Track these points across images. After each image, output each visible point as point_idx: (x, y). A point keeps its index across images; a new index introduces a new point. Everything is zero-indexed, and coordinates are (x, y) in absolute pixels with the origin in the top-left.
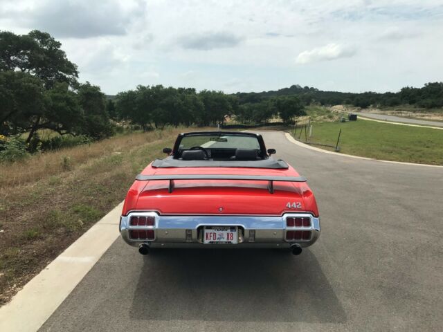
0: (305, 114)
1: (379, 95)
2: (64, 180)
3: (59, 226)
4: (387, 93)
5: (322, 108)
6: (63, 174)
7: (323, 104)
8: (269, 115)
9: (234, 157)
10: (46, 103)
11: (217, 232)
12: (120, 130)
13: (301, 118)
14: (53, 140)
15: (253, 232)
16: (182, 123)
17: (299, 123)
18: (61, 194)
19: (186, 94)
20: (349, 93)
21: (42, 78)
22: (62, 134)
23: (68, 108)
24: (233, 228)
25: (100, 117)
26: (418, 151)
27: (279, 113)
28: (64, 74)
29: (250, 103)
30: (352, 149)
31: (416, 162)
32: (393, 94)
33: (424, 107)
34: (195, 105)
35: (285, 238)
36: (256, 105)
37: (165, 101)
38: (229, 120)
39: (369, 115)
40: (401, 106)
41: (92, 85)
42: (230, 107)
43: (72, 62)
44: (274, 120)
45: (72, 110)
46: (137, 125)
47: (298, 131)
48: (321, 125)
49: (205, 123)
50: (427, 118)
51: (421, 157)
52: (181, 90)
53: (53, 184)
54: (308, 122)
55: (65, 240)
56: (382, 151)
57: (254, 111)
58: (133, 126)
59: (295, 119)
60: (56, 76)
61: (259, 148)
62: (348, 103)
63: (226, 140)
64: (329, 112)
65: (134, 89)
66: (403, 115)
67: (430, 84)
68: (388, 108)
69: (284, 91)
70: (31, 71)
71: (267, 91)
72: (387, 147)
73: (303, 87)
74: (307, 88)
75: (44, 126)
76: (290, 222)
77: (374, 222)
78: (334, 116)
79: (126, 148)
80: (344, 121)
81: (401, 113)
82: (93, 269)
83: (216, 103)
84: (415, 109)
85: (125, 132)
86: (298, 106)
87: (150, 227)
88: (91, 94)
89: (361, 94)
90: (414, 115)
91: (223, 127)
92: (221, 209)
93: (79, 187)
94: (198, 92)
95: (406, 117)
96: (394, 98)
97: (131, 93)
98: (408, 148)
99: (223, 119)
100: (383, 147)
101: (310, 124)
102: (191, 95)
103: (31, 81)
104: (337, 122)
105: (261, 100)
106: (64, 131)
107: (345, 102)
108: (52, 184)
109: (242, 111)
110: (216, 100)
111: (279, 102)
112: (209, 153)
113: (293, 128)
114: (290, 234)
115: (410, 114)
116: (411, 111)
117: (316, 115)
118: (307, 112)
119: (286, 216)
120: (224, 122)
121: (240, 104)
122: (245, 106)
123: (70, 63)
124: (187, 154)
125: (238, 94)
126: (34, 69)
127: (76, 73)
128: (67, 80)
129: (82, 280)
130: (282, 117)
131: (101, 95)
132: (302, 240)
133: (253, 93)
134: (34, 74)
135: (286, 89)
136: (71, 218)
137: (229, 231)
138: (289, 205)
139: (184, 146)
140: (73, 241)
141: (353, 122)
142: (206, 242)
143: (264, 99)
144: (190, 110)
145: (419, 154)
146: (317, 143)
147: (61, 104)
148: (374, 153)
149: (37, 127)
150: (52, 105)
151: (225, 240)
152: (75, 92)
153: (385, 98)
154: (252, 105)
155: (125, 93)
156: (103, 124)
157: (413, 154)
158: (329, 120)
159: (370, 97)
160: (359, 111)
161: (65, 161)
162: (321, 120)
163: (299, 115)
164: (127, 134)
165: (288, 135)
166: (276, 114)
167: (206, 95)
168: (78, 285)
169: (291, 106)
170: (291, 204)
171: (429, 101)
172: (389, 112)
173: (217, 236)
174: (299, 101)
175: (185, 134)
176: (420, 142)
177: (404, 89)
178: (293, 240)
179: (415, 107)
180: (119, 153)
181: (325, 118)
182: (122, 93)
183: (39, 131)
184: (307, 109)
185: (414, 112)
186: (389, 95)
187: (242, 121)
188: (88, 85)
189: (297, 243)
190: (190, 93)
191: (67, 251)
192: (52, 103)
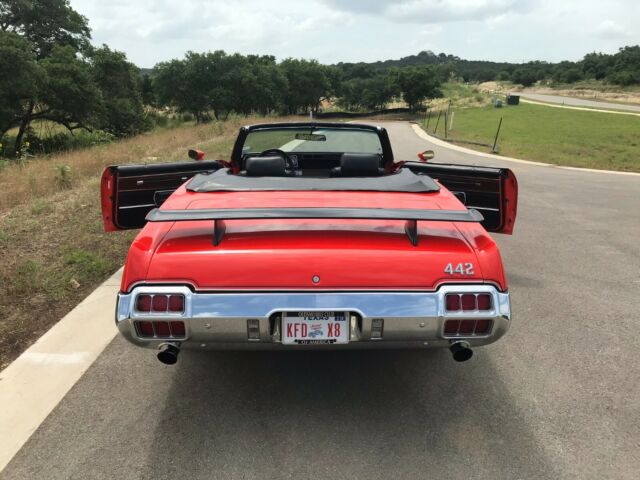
0: (441, 96)
1: (551, 65)
2: (60, 206)
3: (35, 290)
4: (563, 62)
5: (466, 86)
6: (59, 195)
7: (466, 80)
8: (386, 96)
9: (338, 169)
10: (39, 79)
11: (310, 323)
12: (162, 121)
13: (434, 102)
14: (56, 137)
15: (379, 323)
16: (256, 110)
17: (433, 109)
18: (48, 231)
19: (260, 64)
20: (506, 64)
21: (36, 39)
22: (71, 129)
23: (75, 88)
24: (339, 315)
25: (128, 102)
26: (620, 152)
27: (402, 95)
28: (68, 33)
29: (358, 79)
30: (518, 150)
31: (619, 170)
32: (573, 63)
33: (617, 83)
34: (276, 81)
35: (442, 332)
36: (367, 81)
37: (228, 76)
38: (327, 106)
39: (536, 96)
40: (584, 82)
41: (112, 50)
42: (329, 84)
43: (80, 13)
44: (394, 105)
45: (82, 89)
46: (187, 113)
47: (433, 121)
48: (464, 112)
49: (290, 110)
50: (621, 100)
51: (626, 160)
52: (252, 59)
53: (39, 213)
54: (446, 107)
55: (43, 318)
56: (564, 152)
57: (365, 90)
58: (182, 116)
59: (427, 102)
60: (57, 35)
61: (381, 152)
62: (504, 78)
63: (324, 139)
64: (476, 91)
65: (181, 58)
66: (586, 96)
67: (627, 48)
68: (565, 85)
69: (410, 60)
70: (18, 29)
71: (383, 61)
72: (571, 146)
73: (437, 53)
74: (442, 55)
75: (40, 116)
76: (452, 301)
77: (574, 277)
78: (486, 98)
79: (165, 150)
80: (499, 106)
81: (583, 93)
82: (85, 378)
83: (307, 79)
84: (604, 87)
85: (169, 125)
86: (431, 82)
87: (176, 316)
88: (112, 66)
89: (523, 65)
90: (602, 95)
91: (317, 115)
92: (316, 279)
93: (82, 218)
94: (278, 61)
95: (590, 99)
96: (572, 70)
97: (176, 63)
98: (604, 147)
99: (318, 103)
100: (565, 145)
101: (450, 110)
102: (268, 67)
103: (12, 43)
104: (489, 107)
105: (374, 74)
106: (73, 125)
107: (499, 76)
108: (36, 213)
109: (346, 91)
110: (307, 74)
111: (402, 77)
112: (294, 161)
113: (424, 117)
114: (452, 326)
115: (597, 93)
116: (598, 89)
117: (457, 97)
118: (444, 92)
119: (444, 290)
120: (320, 107)
121: (343, 80)
122: (351, 84)
123: (75, 14)
124: (255, 163)
125: (340, 64)
126: (23, 26)
127: (87, 30)
128: (73, 43)
129: (60, 403)
130: (408, 99)
131: (129, 67)
132: (474, 336)
133: (362, 63)
134: (23, 34)
135: (412, 57)
136: (59, 275)
137: (332, 320)
138: (449, 268)
139: (251, 149)
140: (56, 319)
141: (513, 107)
142: (288, 340)
143: (379, 73)
144: (268, 90)
145: (623, 155)
146: (463, 139)
147: (65, 81)
148: (554, 156)
149: (29, 117)
150: (48, 82)
151: (325, 337)
152: (87, 60)
153: (559, 71)
154: (362, 81)
155: (167, 64)
156: (133, 112)
157: (613, 157)
158: (477, 104)
159: (537, 69)
160: (520, 90)
161: (63, 173)
162: (465, 104)
163: (431, 97)
164: (172, 128)
165: (416, 127)
166: (398, 96)
167: (291, 66)
168: (50, 416)
169: (421, 83)
170: (454, 267)
171: (625, 74)
172: (565, 91)
173: (309, 330)
174: (432, 75)
175: (251, 128)
176: (620, 137)
177: (588, 55)
178: (458, 336)
179: (605, 84)
180: (154, 158)
181: (471, 101)
182: (162, 64)
183: (33, 124)
184: (444, 88)
185: (603, 91)
186: (566, 65)
187: (347, 106)
188: (107, 49)
189: (464, 340)
190: (266, 63)
191: (42, 340)
192: (48, 79)
